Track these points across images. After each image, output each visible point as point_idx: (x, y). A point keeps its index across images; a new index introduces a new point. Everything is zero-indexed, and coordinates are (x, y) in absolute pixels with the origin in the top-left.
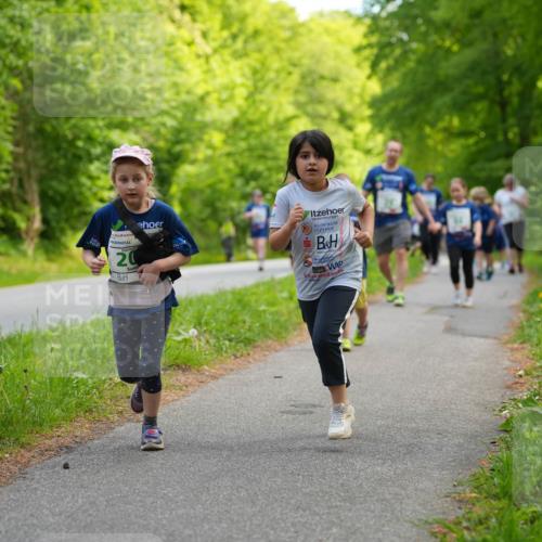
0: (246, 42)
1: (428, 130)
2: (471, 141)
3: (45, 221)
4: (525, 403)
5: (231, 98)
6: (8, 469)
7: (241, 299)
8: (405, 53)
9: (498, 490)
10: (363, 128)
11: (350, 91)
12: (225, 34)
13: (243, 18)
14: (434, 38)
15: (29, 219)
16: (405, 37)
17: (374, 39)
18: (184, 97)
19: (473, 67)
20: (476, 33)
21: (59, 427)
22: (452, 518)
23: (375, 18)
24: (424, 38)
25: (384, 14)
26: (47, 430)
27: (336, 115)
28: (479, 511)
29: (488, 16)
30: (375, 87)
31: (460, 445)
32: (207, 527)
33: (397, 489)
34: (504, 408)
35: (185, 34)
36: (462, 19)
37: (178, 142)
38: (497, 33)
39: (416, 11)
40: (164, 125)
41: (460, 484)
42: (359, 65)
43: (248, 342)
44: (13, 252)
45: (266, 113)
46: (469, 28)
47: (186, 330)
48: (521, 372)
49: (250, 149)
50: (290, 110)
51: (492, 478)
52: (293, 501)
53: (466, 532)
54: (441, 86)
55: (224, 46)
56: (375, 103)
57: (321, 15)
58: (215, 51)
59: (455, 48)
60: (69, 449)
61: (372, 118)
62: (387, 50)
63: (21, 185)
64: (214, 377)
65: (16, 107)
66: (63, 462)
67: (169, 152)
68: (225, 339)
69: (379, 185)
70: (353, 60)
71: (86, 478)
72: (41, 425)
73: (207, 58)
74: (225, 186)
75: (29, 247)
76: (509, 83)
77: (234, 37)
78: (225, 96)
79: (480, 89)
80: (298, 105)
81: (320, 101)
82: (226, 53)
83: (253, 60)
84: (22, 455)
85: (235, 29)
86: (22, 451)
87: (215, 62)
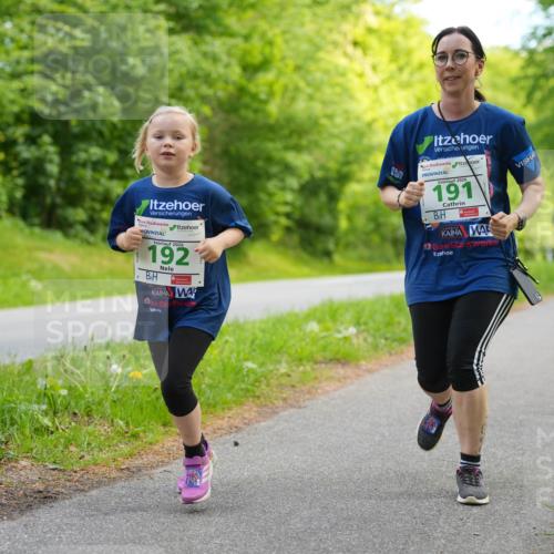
0: (412, 74)
12: (393, 67)
13: (409, 53)
17: (531, 71)
18: (354, 123)
21: (230, 409)
23: (532, 52)
25: (541, 49)
26: (219, 411)
32: (357, 502)
35: (357, 67)
37: (347, 163)
40: (334, 147)
42: (515, 95)
47: (346, 329)
55: (391, 77)
58: (383, 82)
60: (238, 429)
62: (542, 82)
64: (370, 371)
65: (205, 130)
66: (233, 440)
67: (339, 172)
68: (381, 337)
70: (510, 90)
71: (251, 454)
72: (214, 406)
73: (376, 89)
77: (401, 69)
82: (393, 84)
83: (417, 90)
85: (402, 61)
87: (383, 92)
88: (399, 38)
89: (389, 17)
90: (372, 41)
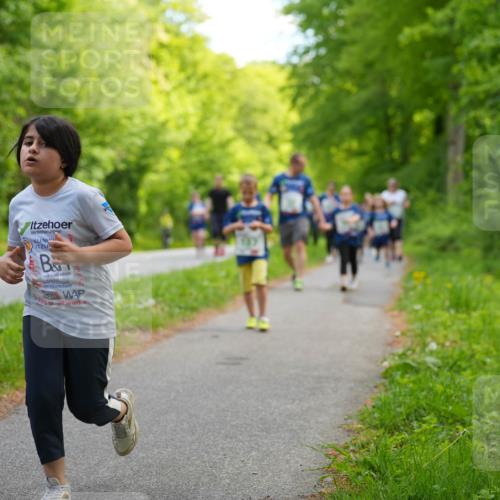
0: (198, 82)
1: (333, 150)
2: (364, 159)
4: (400, 356)
5: (186, 124)
6: (6, 407)
7: (190, 277)
8: (317, 93)
9: (378, 422)
10: (285, 148)
11: (276, 121)
12: (182, 76)
13: (195, 64)
14: (338, 82)
16: (317, 80)
17: (294, 81)
18: (150, 122)
19: (367, 104)
20: (369, 79)
22: (342, 443)
23: (295, 66)
24: (330, 82)
25: (301, 64)
27: (264, 138)
28: (362, 438)
29: (378, 67)
30: (294, 118)
31: (351, 389)
32: (156, 451)
33: (302, 422)
34: (385, 360)
35: (152, 75)
36: (359, 68)
37: (144, 156)
38: (384, 80)
39: (324, 61)
40: (133, 144)
41: (350, 417)
42: (283, 100)
43: (193, 309)
45: (211, 137)
46: (363, 76)
48: (398, 333)
49: (200, 163)
50: (230, 133)
51: (374, 413)
52: (223, 432)
53: (352, 455)
54: (344, 118)
55: (181, 85)
56: (295, 130)
57: (254, 63)
58: (174, 88)
59: (354, 89)
61: (293, 140)
62: (304, 90)
67: (138, 164)
68: (176, 307)
69: (283, 188)
70: (278, 97)
73: (168, 94)
74: (180, 191)
76: (394, 116)
77: (188, 78)
78: (181, 122)
79: (371, 121)
80: (238, 130)
81: (253, 126)
82: (183, 91)
83: (203, 95)
84: (17, 396)
85: (189, 72)
86: (17, 393)
87: (174, 97)
88: (186, 52)
89: (177, 35)
90: (164, 54)
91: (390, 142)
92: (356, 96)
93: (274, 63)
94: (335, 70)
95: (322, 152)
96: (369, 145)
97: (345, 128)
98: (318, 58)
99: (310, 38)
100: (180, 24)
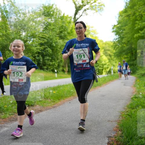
1: (122, 57)
2: (128, 59)
3: (68, 70)
4: (135, 95)
8: (119, 47)
9: (130, 107)
10: (113, 57)
14: (123, 45)
15: (66, 69)
16: (119, 44)
17: (114, 45)
19: (128, 49)
20: (128, 44)
21: (69, 97)
22: (123, 111)
23: (114, 42)
24: (121, 45)
26: (67, 98)
27: (109, 55)
28: (127, 110)
29: (130, 42)
30: (114, 51)
31: (125, 101)
34: (132, 96)
36: (126, 42)
38: (131, 44)
39: (120, 41)
41: (125, 106)
42: (112, 48)
43: (95, 86)
44: (64, 74)
48: (134, 91)
53: (125, 113)
54: (124, 51)
56: (114, 53)
57: (107, 41)
59: (126, 46)
60: (70, 100)
61: (114, 56)
62: (116, 46)
63: (65, 65)
71: (72, 104)
75: (66, 73)
76: (133, 51)
79: (129, 52)
80: (103, 54)
81: (106, 53)
84: (64, 101)
89: (93, 37)
91: (132, 56)
92: (126, 47)
93: (110, 41)
94: (122, 42)
95: (119, 58)
96: (129, 56)
97: (124, 53)
98: (119, 40)
99: (117, 37)
100: (93, 35)
